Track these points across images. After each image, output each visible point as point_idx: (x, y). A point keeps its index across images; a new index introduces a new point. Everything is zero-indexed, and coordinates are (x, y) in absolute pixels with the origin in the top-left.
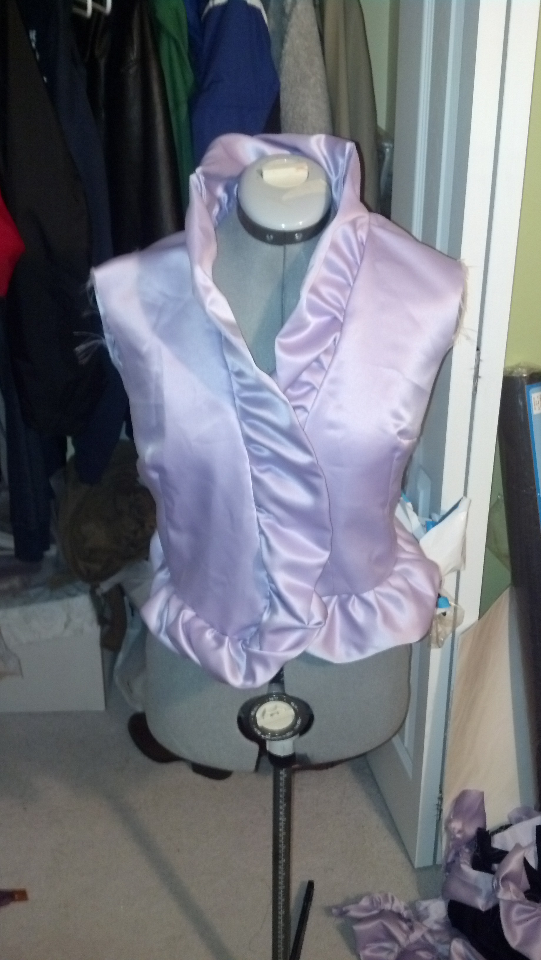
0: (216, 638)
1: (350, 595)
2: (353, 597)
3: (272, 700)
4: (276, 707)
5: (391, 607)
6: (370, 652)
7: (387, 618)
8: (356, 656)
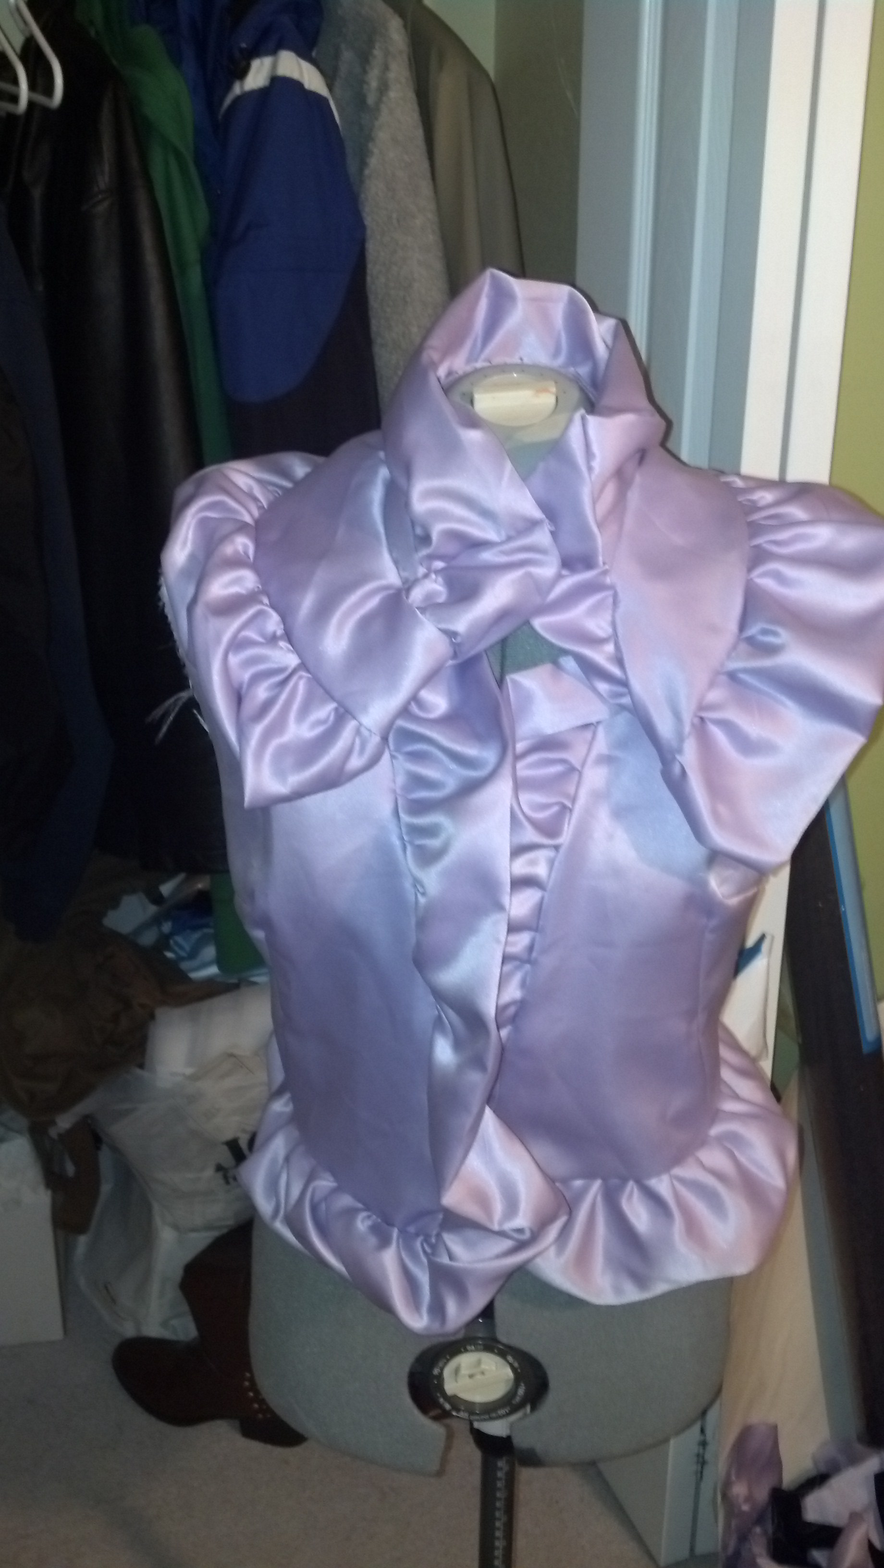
0: (375, 1229)
1: (624, 1181)
2: (631, 1184)
3: (472, 1351)
4: (479, 1363)
5: (700, 1208)
6: (660, 1288)
7: (693, 1228)
8: (632, 1294)
